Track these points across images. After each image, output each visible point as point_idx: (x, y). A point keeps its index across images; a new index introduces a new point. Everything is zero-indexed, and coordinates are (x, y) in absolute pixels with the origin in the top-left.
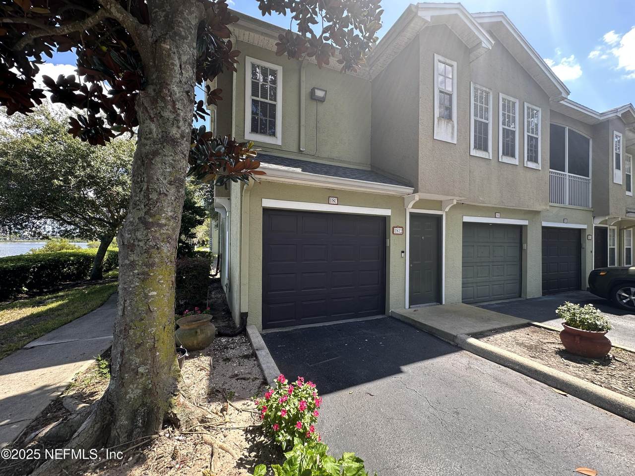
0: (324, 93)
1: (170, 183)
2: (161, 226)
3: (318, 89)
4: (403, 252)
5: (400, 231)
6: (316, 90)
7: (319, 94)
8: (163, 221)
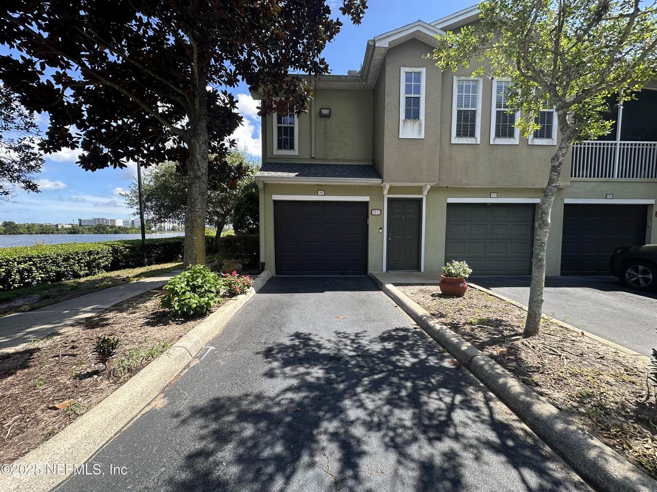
0: (328, 110)
1: (199, 194)
2: (197, 212)
3: (323, 109)
4: (381, 228)
5: (378, 212)
6: (322, 110)
7: (325, 112)
8: (197, 210)
